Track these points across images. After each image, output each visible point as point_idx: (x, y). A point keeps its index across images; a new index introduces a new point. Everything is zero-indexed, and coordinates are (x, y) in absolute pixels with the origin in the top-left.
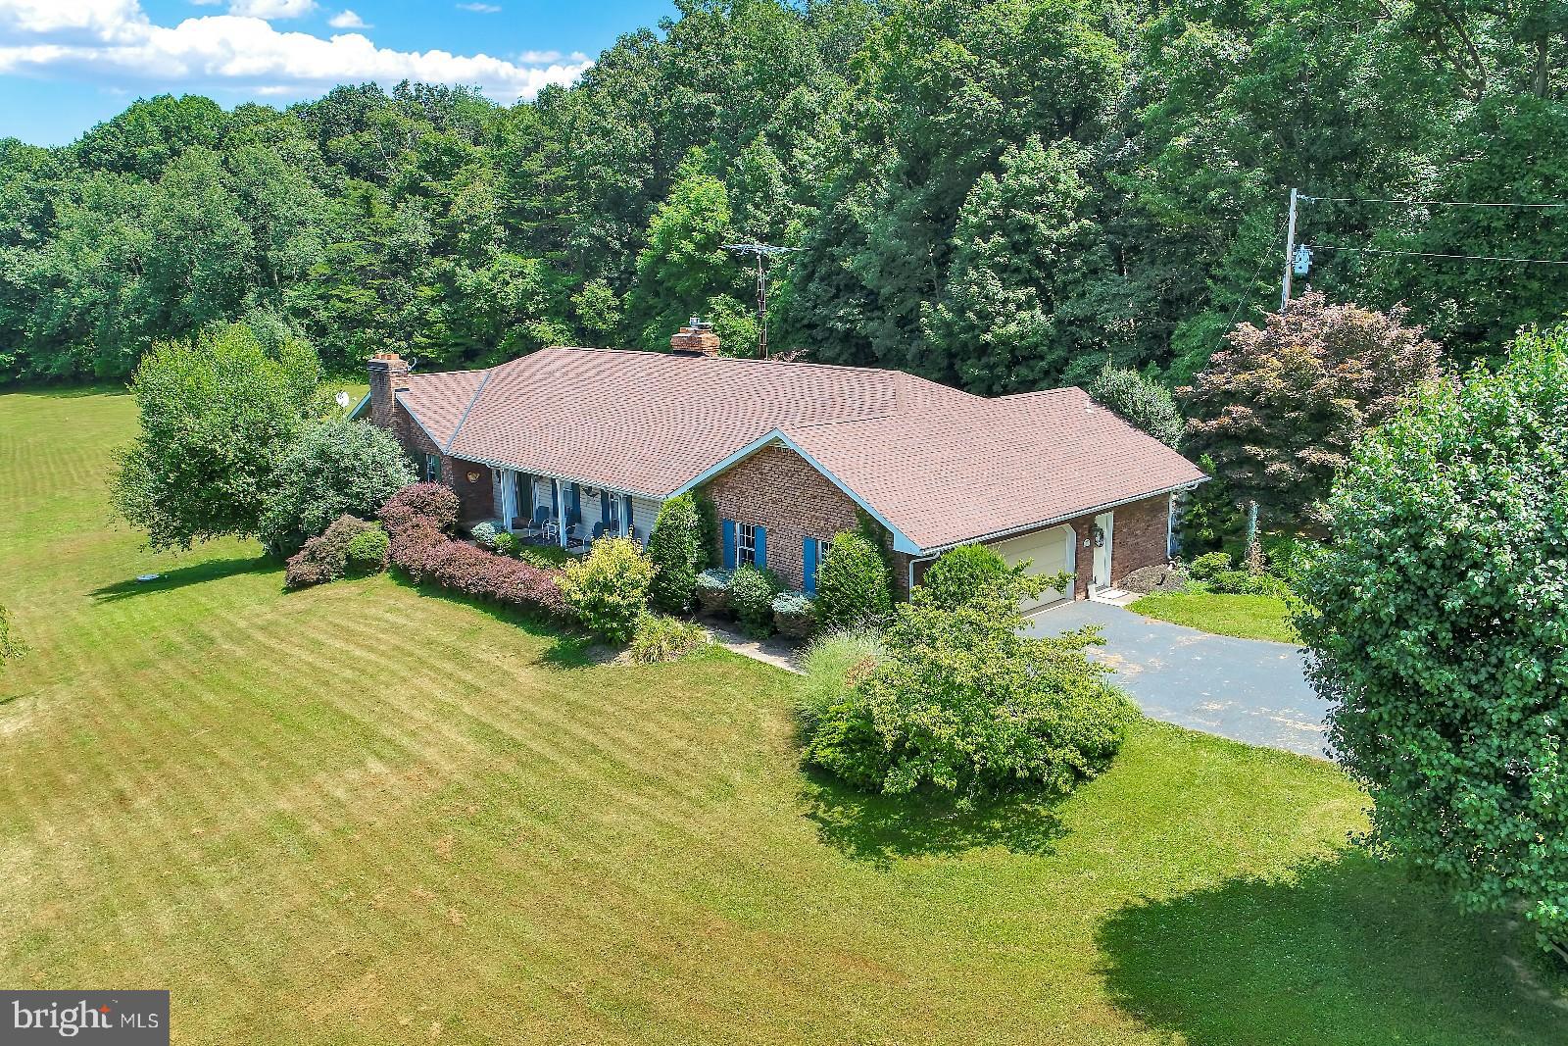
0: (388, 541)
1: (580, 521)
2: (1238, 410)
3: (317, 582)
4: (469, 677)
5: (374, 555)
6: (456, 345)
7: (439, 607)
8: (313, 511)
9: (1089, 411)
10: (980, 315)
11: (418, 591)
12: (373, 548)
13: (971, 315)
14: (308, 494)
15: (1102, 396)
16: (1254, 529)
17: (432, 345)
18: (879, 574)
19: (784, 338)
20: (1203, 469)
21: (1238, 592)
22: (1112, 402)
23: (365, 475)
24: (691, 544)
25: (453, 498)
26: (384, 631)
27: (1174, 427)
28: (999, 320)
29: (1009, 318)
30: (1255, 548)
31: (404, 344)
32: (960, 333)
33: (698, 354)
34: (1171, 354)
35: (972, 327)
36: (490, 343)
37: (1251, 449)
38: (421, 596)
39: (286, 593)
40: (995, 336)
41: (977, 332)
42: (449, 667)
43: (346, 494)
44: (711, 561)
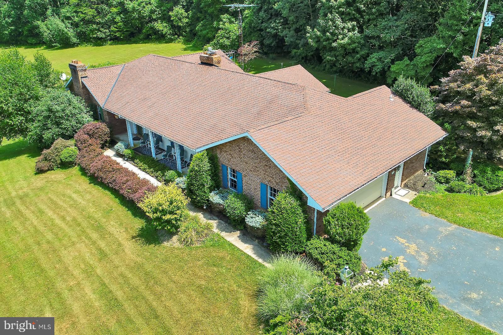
0: (78, 152)
1: (162, 141)
2: (464, 102)
3: (49, 170)
4: (102, 244)
5: (71, 160)
6: (127, 31)
7: (97, 191)
8: (47, 135)
9: (392, 99)
10: (333, 34)
11: (89, 179)
12: (70, 156)
13: (328, 34)
14: (45, 127)
15: (397, 91)
16: (470, 161)
17: (118, 31)
18: (301, 220)
19: (250, 34)
20: (445, 130)
21: (460, 192)
22: (402, 95)
23: (67, 120)
24: (207, 178)
25: (107, 130)
26: (71, 206)
27: (430, 107)
28: (340, 37)
29: (345, 35)
30: (469, 170)
31: (107, 31)
32: (323, 42)
33: (211, 65)
34: (415, 55)
35: (328, 39)
36: (140, 31)
37: (470, 123)
38: (90, 183)
39: (36, 175)
40: (339, 44)
41: (330, 41)
42: (95, 236)
43: (61, 128)
44: (217, 186)
